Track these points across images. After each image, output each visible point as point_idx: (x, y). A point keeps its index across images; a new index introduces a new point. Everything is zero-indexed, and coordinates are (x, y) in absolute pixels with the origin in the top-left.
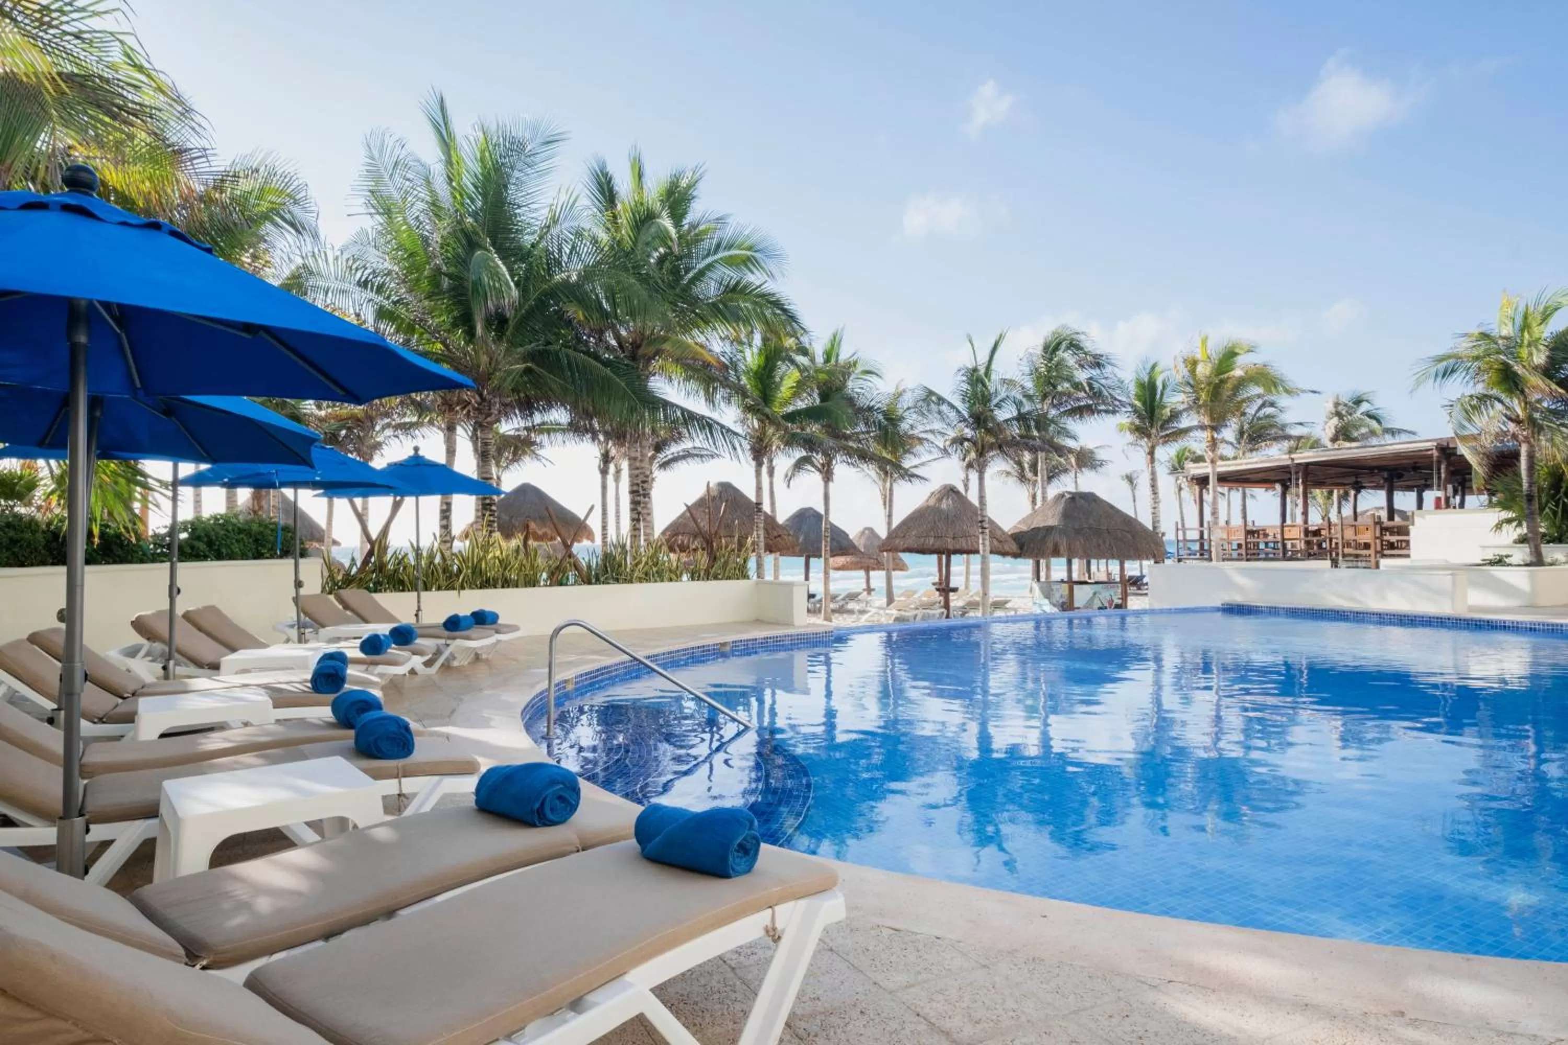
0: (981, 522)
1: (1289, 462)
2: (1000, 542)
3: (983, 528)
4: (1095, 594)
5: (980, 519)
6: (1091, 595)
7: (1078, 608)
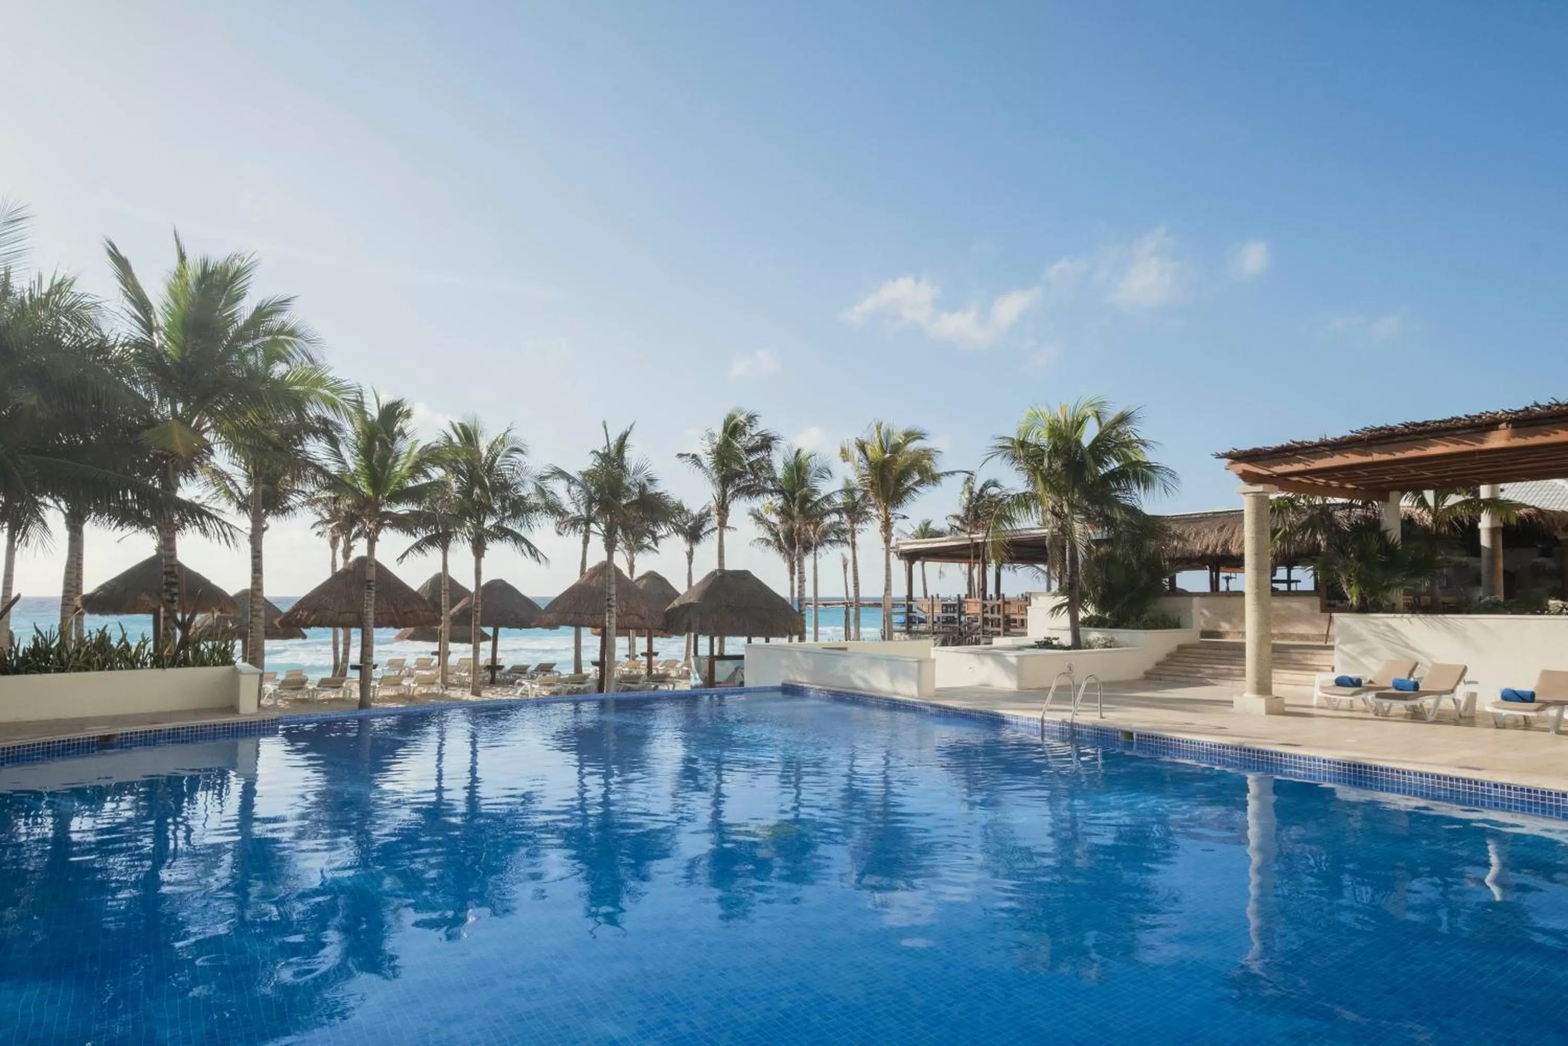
0: (609, 600)
1: (969, 542)
2: (642, 618)
3: (610, 606)
4: (737, 669)
5: (607, 597)
6: (733, 670)
7: (719, 683)
